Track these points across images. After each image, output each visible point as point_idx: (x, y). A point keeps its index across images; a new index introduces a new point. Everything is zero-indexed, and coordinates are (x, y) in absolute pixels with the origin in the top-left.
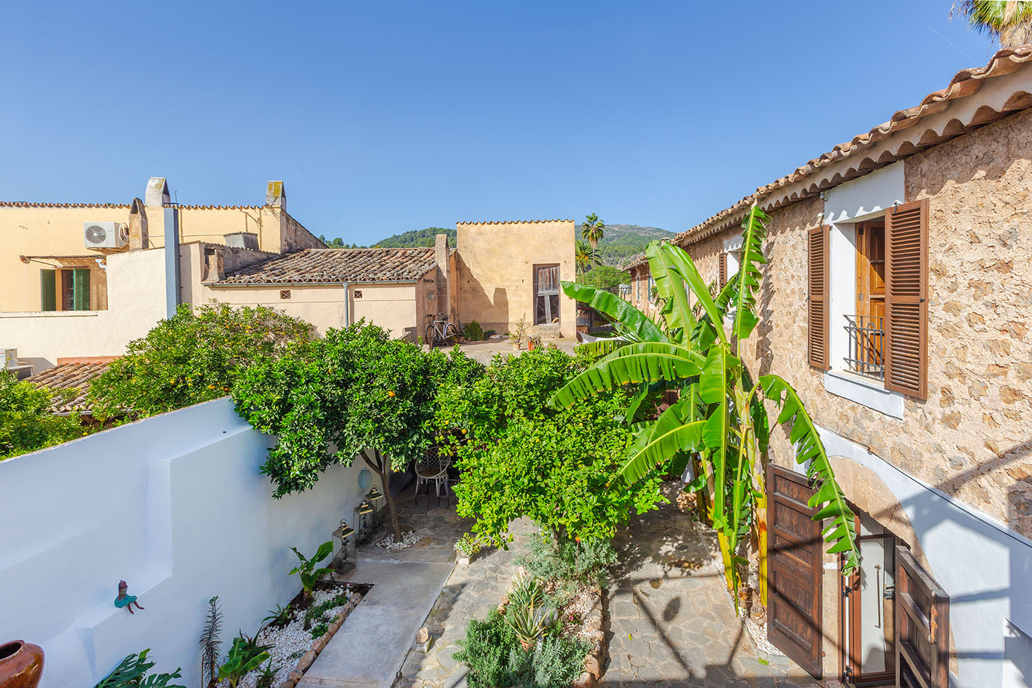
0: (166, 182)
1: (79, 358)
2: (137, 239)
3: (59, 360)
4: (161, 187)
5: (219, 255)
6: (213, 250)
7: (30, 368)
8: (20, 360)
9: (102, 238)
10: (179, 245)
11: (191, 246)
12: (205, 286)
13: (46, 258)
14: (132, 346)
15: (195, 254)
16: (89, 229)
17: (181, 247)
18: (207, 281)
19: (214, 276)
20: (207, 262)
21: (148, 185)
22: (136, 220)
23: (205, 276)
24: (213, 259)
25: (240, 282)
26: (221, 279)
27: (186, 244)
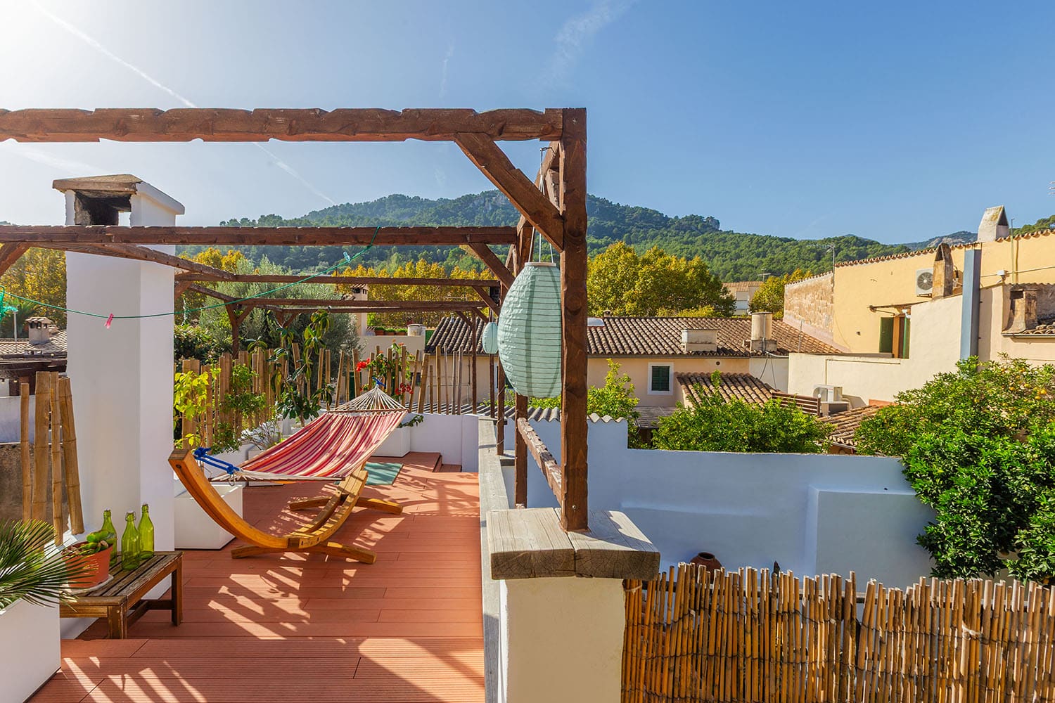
0: (1004, 211)
1: (877, 401)
2: (939, 286)
3: (870, 401)
4: (997, 218)
5: (1029, 298)
6: (1022, 292)
7: (846, 404)
8: (844, 396)
9: (930, 284)
10: (980, 289)
11: (993, 289)
12: (1005, 336)
13: (887, 307)
14: (902, 397)
15: (998, 299)
16: (921, 277)
17: (981, 291)
18: (1010, 331)
19: (1019, 324)
20: (1013, 307)
21: (983, 218)
22: (939, 267)
23: (1009, 323)
24: (1020, 304)
25: (1051, 332)
26: (1028, 327)
27: (987, 288)
